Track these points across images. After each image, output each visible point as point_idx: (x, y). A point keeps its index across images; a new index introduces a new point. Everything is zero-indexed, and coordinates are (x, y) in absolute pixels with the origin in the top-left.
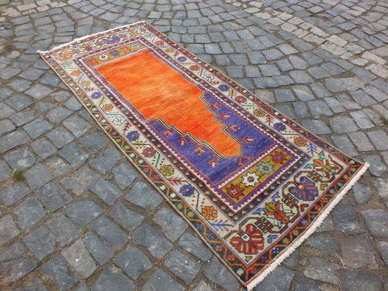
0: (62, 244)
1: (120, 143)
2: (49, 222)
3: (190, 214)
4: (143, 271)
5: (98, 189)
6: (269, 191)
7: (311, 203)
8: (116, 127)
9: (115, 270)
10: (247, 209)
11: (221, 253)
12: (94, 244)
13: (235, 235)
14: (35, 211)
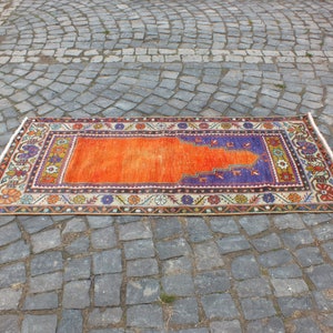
0: (269, 293)
1: (188, 212)
2: (240, 295)
3: (290, 208)
4: (320, 255)
5: (227, 248)
6: (297, 162)
7: (318, 152)
8: (166, 205)
9: (311, 270)
10: (304, 179)
11: (329, 209)
12: (281, 272)
13: (319, 196)
14: (221, 301)
